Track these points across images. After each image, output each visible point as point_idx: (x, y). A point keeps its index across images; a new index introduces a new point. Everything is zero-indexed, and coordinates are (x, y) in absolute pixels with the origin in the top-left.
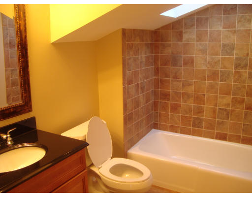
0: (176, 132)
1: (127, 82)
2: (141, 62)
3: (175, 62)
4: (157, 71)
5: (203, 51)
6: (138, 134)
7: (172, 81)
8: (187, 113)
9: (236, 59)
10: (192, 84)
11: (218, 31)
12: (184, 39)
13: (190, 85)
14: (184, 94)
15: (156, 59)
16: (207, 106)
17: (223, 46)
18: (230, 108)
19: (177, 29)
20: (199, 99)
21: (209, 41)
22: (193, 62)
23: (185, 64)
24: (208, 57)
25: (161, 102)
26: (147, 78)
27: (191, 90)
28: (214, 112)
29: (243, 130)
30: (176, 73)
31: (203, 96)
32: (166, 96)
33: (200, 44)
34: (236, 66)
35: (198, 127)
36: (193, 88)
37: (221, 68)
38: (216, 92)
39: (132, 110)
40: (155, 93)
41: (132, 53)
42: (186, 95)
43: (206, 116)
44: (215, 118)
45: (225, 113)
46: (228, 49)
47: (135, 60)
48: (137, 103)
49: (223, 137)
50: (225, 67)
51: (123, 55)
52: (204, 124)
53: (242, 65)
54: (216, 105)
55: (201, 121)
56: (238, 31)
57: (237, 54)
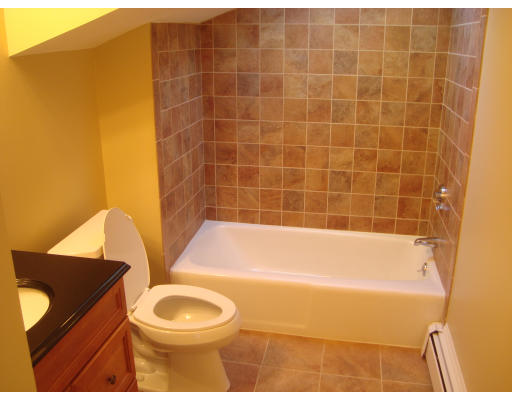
0: (253, 222)
1: (163, 131)
2: (183, 90)
3: (245, 86)
4: (209, 105)
5: (300, 65)
6: (184, 234)
7: (239, 123)
8: (271, 184)
9: (360, 79)
10: (280, 129)
11: (327, 26)
12: (261, 43)
13: (275, 130)
14: (264, 147)
15: (206, 81)
16: (309, 170)
17: (336, 56)
18: (351, 170)
19: (247, 21)
20: (294, 156)
21: (311, 46)
22: (279, 86)
23: (266, 89)
24: (310, 77)
25: (219, 167)
26: (193, 121)
27: (277, 139)
28: (324, 179)
29: (376, 208)
30: (247, 109)
31: (301, 151)
32: (229, 154)
33: (294, 52)
34: (362, 93)
35: (295, 209)
36: (281, 135)
37: (334, 97)
38: (325, 142)
39: (172, 187)
40: (206, 150)
41: (167, 72)
42: (269, 151)
43: (308, 188)
44: (325, 189)
45: (343, 179)
46: (346, 61)
47: (173, 87)
48: (179, 174)
49: (340, 224)
50: (341, 95)
51: (154, 78)
52: (305, 202)
53: (371, 92)
54: (326, 166)
55: (299, 197)
56: (363, 28)
57: (362, 71)
